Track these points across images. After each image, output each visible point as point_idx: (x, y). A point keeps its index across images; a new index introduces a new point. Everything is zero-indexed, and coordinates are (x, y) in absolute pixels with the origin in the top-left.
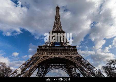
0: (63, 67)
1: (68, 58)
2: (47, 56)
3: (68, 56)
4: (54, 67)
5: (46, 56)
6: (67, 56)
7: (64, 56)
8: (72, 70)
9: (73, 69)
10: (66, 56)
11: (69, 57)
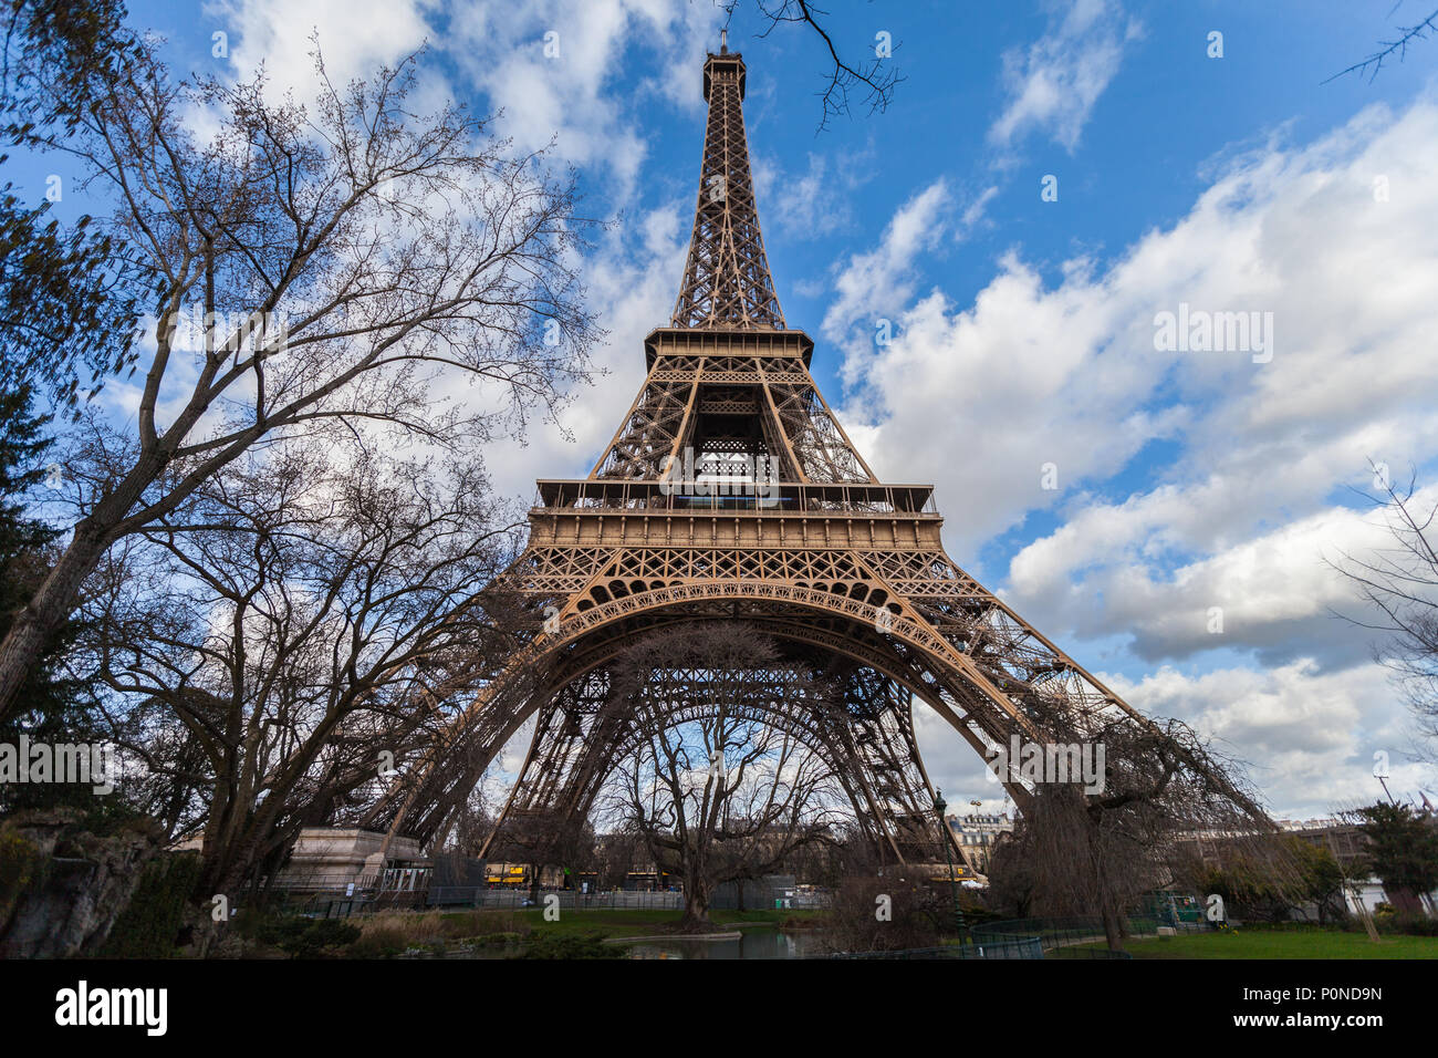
0: (779, 701)
1: (846, 599)
2: (638, 587)
3: (850, 584)
4: (692, 702)
5: (628, 581)
6: (839, 589)
7: (811, 581)
8: (870, 731)
9: (888, 719)
10: (830, 583)
11: (859, 592)
